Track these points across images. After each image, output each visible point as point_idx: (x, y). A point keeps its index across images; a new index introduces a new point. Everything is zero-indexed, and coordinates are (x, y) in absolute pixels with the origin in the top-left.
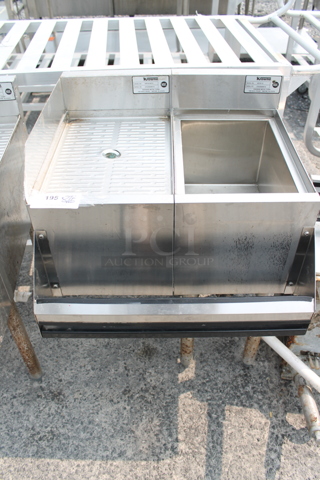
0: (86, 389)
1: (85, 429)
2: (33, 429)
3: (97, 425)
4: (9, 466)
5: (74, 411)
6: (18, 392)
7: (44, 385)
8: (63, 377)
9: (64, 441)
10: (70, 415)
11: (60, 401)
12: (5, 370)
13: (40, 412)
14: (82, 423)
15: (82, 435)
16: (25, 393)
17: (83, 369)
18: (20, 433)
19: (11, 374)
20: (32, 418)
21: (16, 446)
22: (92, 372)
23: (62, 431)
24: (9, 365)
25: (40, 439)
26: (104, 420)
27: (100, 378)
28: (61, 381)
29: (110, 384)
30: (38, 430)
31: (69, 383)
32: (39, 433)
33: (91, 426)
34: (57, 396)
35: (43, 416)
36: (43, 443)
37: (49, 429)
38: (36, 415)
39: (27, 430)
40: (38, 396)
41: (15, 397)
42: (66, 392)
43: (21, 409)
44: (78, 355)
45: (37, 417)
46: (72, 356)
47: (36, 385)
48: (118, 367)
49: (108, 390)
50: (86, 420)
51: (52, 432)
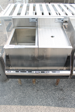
0: (68, 88)
1: (70, 97)
2: (58, 97)
3: (73, 96)
4: (56, 105)
5: (67, 93)
6: (52, 89)
7: (58, 87)
8: (62, 86)
9: (66, 100)
10: (66, 94)
11: (63, 91)
12: (48, 84)
13: (59, 93)
14: (69, 96)
15: (70, 99)
16: (54, 89)
17: (66, 84)
18: (56, 98)
19: (49, 85)
20: (57, 95)
21: (56, 101)
22: (68, 85)
23: (65, 98)
24: (48, 83)
25: (61, 99)
26: (74, 95)
27: (70, 86)
28: (61, 86)
29: (73, 87)
30: (60, 97)
31: (63, 87)
32: (60, 98)
33: (71, 97)
34: (61, 90)
35: (60, 94)
36: (62, 100)
37: (62, 97)
38: (58, 94)
39: (57, 97)
40: (58, 90)
41: (52, 90)
42: (64, 89)
43: (54, 93)
44: (64, 81)
45: (59, 94)
46: (62, 81)
47: (56, 87)
48: (73, 83)
49: (73, 89)
50: (70, 95)
51: (63, 98)
